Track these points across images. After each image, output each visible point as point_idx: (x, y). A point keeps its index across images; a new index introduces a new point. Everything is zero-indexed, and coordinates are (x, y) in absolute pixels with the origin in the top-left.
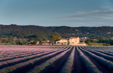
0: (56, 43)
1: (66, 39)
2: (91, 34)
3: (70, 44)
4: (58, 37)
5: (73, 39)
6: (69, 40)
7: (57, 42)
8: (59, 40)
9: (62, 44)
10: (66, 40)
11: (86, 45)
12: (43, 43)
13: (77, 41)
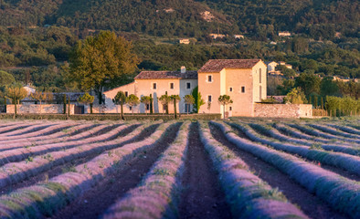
0: (101, 100)
1: (177, 74)
2: (306, 44)
3: (203, 109)
4: (115, 62)
5: (223, 72)
6: (195, 77)
7: (110, 95)
8: (126, 80)
9: (149, 107)
10: (177, 82)
11: (310, 116)
12: (16, 99)
13: (251, 88)
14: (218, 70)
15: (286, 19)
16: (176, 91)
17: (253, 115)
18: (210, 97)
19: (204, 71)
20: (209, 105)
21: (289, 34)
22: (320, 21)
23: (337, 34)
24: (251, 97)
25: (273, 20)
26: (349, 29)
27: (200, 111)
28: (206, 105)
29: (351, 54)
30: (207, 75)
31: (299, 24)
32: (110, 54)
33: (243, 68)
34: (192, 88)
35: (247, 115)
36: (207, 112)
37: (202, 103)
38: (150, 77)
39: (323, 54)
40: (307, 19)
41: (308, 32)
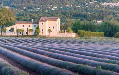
5: (47, 22)
7: (8, 29)
11: (75, 36)
13: (56, 27)
14: (45, 21)
15: (7, 2)
16: (31, 28)
17: (57, 36)
18: (43, 30)
19: (41, 21)
20: (43, 32)
21: (8, 7)
22: (19, 3)
23: (25, 8)
24: (56, 30)
25: (3, 2)
26: (28, 6)
27: (39, 35)
28: (41, 33)
29: (33, 14)
30: (42, 23)
31: (12, 4)
32: (7, 14)
33: (54, 20)
34: (36, 27)
35: (55, 36)
36: (42, 35)
37: (40, 32)
38: (21, 23)
39: (23, 14)
40: (14, 2)
41: (15, 7)
